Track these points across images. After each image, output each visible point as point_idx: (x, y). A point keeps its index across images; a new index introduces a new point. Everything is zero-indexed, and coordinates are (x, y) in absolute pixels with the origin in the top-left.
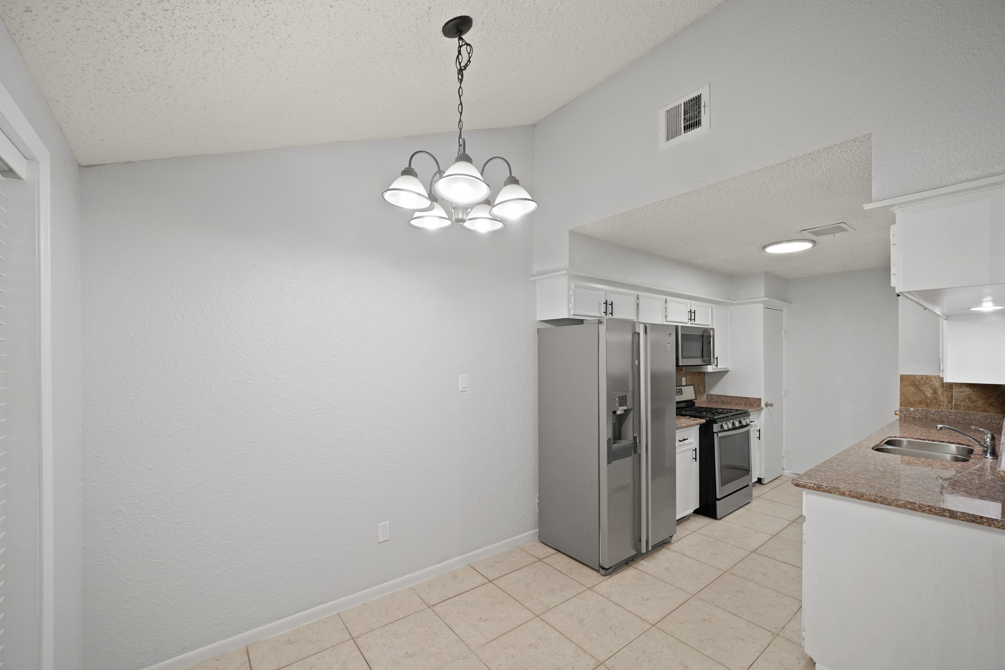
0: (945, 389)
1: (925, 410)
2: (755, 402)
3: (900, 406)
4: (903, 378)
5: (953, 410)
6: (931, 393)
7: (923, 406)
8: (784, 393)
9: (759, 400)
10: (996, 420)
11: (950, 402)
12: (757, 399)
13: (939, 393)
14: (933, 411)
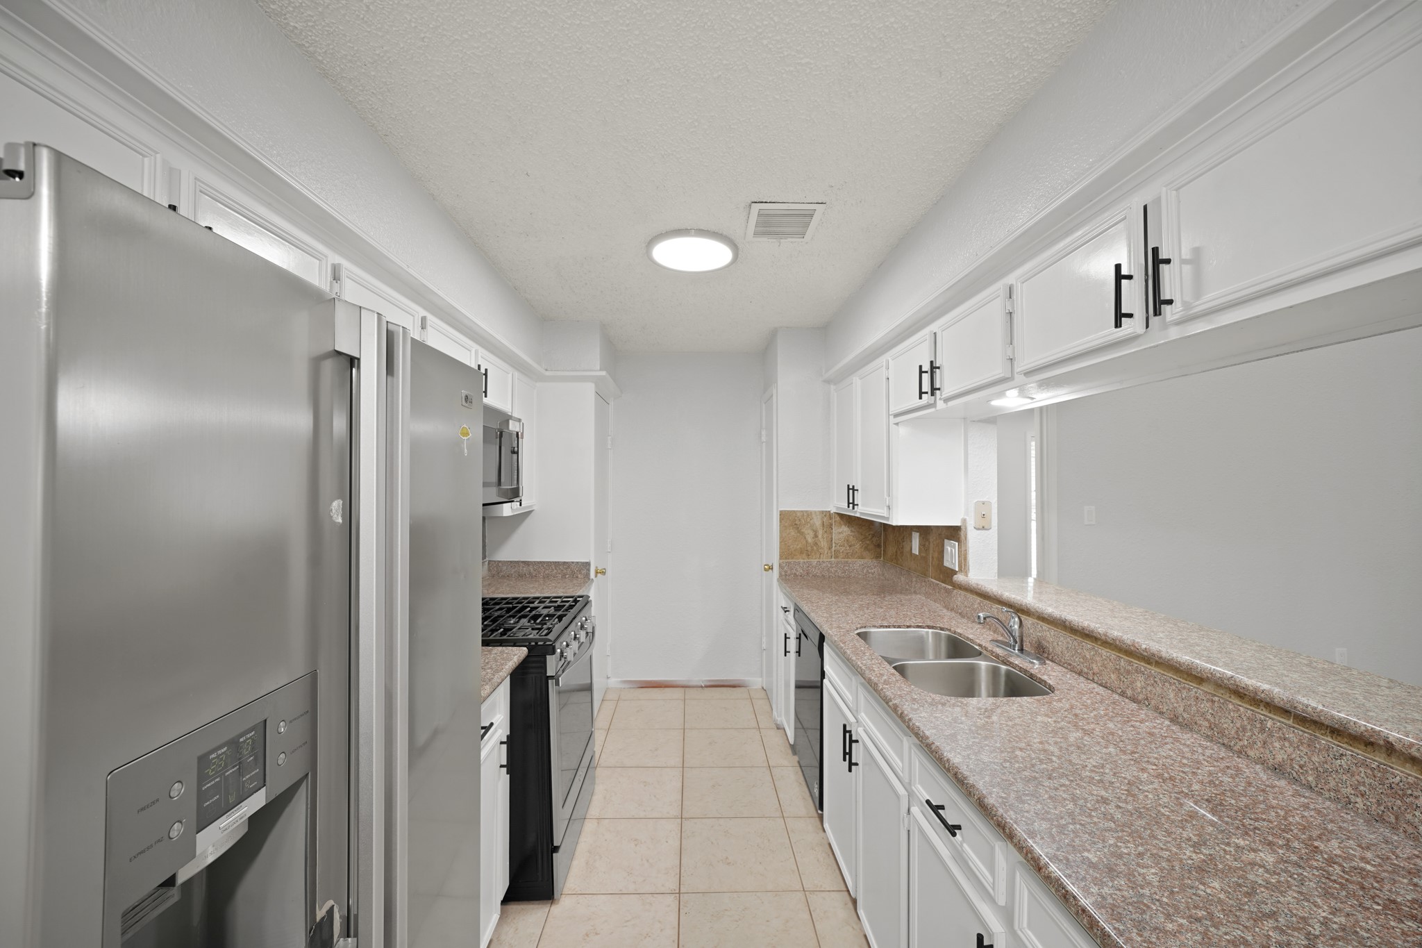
0: (825, 530)
1: (807, 562)
2: (580, 571)
3: (780, 559)
4: (784, 515)
5: (833, 559)
6: (812, 536)
7: (804, 556)
8: (609, 545)
9: (588, 564)
10: (872, 569)
11: (830, 548)
12: (583, 563)
13: (820, 536)
14: (814, 562)
